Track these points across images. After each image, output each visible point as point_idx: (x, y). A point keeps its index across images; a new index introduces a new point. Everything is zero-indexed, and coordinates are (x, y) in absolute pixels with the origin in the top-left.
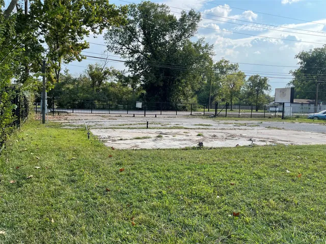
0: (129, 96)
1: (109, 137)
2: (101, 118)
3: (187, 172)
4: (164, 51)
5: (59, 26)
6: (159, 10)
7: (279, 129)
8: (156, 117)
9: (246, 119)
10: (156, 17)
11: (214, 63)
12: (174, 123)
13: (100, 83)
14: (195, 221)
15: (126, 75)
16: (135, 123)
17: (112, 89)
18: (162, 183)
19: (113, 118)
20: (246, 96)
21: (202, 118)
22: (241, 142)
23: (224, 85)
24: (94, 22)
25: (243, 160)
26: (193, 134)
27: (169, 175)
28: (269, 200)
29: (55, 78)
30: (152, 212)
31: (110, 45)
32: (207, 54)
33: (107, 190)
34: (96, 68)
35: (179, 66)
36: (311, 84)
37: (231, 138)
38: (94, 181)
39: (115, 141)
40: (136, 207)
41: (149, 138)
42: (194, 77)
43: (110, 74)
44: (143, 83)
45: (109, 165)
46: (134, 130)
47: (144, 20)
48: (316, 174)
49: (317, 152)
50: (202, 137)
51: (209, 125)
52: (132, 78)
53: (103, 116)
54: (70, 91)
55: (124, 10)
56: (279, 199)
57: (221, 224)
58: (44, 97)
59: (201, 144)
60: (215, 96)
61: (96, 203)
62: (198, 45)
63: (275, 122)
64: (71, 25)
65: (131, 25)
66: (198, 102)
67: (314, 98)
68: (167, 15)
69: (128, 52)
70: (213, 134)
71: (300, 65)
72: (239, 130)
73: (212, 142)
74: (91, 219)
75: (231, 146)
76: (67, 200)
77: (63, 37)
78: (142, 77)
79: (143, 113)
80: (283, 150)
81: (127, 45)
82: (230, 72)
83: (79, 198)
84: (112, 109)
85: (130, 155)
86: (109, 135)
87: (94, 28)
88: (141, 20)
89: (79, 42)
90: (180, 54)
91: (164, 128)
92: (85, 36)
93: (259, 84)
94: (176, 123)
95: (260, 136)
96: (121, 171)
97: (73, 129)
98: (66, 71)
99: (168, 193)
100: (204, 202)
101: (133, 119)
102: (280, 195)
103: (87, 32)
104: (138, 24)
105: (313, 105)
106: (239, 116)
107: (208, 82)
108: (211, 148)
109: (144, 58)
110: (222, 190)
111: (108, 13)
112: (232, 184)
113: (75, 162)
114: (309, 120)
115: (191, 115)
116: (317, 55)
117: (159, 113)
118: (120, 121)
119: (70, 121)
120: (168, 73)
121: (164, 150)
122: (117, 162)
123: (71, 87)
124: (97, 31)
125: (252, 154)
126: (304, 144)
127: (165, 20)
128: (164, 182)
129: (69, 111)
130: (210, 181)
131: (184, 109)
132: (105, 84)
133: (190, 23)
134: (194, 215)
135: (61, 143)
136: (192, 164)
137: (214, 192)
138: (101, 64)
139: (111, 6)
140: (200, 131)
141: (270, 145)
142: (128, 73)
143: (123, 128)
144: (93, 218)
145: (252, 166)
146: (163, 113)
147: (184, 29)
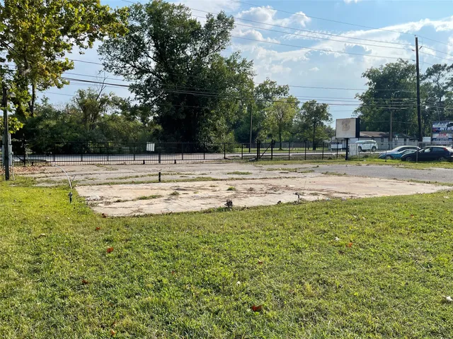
0: (139, 133)
1: (102, 198)
2: (95, 167)
3: (202, 246)
4: (184, 71)
5: (25, 37)
6: (176, 12)
7: (339, 175)
8: (175, 163)
10: (172, 22)
11: (256, 85)
12: (199, 173)
13: (96, 116)
14: (201, 322)
15: (132, 105)
16: (143, 174)
17: (112, 124)
18: (165, 266)
19: (113, 167)
20: (300, 129)
21: (240, 162)
22: (285, 197)
23: (270, 114)
24: (79, 32)
25: (282, 225)
26: (223, 187)
27: (176, 253)
28: (304, 283)
29: (27, 111)
30: (144, 311)
31: (107, 62)
32: (245, 73)
33: (84, 283)
34: (90, 95)
35: (206, 91)
36: (383, 112)
37: (272, 191)
38: (66, 268)
39: (110, 203)
40: (123, 306)
41: (159, 196)
42: (228, 106)
43: (109, 103)
44: (157, 115)
45: (94, 243)
46: (140, 186)
47: (154, 27)
48: (372, 241)
49: (379, 208)
50: (234, 192)
51: (247, 173)
52: (141, 108)
53: (98, 165)
54: (51, 129)
55: (122, 14)
56: (318, 281)
57: (234, 324)
58: (7, 141)
59: (229, 203)
60: (258, 130)
61: (64, 304)
62: (232, 61)
63: (337, 165)
64: (44, 36)
65: (137, 34)
66: (236, 140)
67: (388, 130)
68: (188, 19)
69: (134, 72)
70: (249, 187)
71: (367, 87)
72: (286, 179)
73: (246, 199)
74: (53, 330)
75: (271, 204)
76: (22, 301)
77: (33, 52)
78: (155, 106)
79: (157, 158)
80: (336, 208)
81: (132, 62)
82: (277, 98)
83: (41, 297)
84: (113, 154)
85: (127, 226)
86: (102, 194)
87: (78, 40)
88: (151, 26)
89: (59, 59)
90: (208, 74)
91: (183, 181)
92: (65, 51)
93: (316, 113)
94: (202, 172)
95: (311, 187)
96: (109, 251)
97: (51, 188)
98: (45, 100)
99: (170, 282)
100: (218, 291)
101: (142, 168)
102: (319, 275)
103: (68, 46)
104: (147, 32)
105: (387, 139)
106: (289, 159)
107: (248, 111)
108: (243, 209)
109: (157, 80)
110: (246, 273)
111: (99, 18)
112: (259, 263)
113: (43, 240)
114: (380, 160)
115: (225, 158)
116: (390, 73)
117: (179, 157)
118: (122, 172)
119: (47, 175)
120: (192, 100)
121: (178, 214)
122: (106, 237)
123: (53, 123)
124: (85, 43)
125: (295, 216)
126: (367, 197)
127: (185, 27)
128: (168, 264)
129: (48, 159)
130: (231, 259)
131: (215, 150)
132: (103, 117)
133: (220, 30)
134: (201, 312)
135: (28, 211)
136: (212, 235)
137: (234, 276)
138: (96, 90)
139: (103, 8)
140: (233, 182)
141: (323, 200)
142: (135, 102)
143: (125, 183)
144: (56, 327)
145: (291, 234)
146: (186, 156)
147: (211, 39)
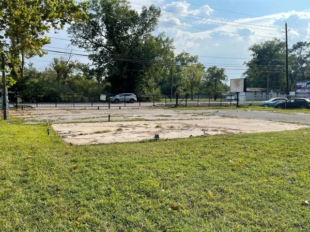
0: (95, 88)
1: (70, 132)
2: (65, 111)
3: (138, 166)
4: (126, 45)
5: (17, 21)
6: (121, 5)
7: (232, 117)
8: (120, 108)
9: (204, 108)
10: (118, 12)
11: (176, 56)
12: (136, 115)
13: (66, 76)
14: (138, 217)
15: (91, 68)
16: (98, 116)
17: (77, 82)
18: (113, 179)
19: (78, 111)
20: (205, 86)
21: (164, 108)
22: (195, 132)
23: (185, 76)
24: (54, 18)
25: (193, 151)
26: (152, 125)
27: (121, 170)
28: (208, 191)
29: (18, 72)
30: (98, 210)
31: (74, 39)
32: (168, 47)
33: (58, 190)
34: (61, 61)
35: (141, 59)
36: (262, 75)
37: (186, 128)
38: (45, 179)
39: (75, 136)
40: (84, 206)
41: (109, 131)
42: (156, 70)
43: (74, 67)
44: (108, 76)
45: (65, 163)
46: (96, 124)
47: (106, 15)
48: (254, 162)
49: (259, 140)
50: (160, 129)
51: (169, 116)
52: (96, 71)
53: (67, 110)
54: (35, 85)
55: (84, 5)
56: (217, 190)
57: (160, 218)
58: (5, 93)
59: (157, 136)
60: (177, 86)
61: (44, 204)
62: (159, 39)
63: (230, 110)
64: (30, 21)
65: (94, 19)
66: (161, 93)
67: (266, 87)
68: (129, 10)
69: (92, 46)
70: (170, 125)
71: (253, 57)
72: (196, 120)
73: (168, 134)
74: (36, 222)
75: (185, 137)
76: (15, 202)
77: (22, 32)
78: (106, 69)
79: (107, 105)
80: (230, 140)
81: (90, 39)
82: (190, 64)
83: (28, 200)
84: (77, 102)
85: (87, 151)
86: (70, 130)
87: (54, 24)
88: (104, 14)
89: (40, 37)
90: (143, 47)
91: (126, 121)
92: (45, 31)
93: (217, 75)
94: (138, 115)
95: (213, 125)
96: (75, 168)
97: (35, 125)
98: (31, 65)
99: (116, 190)
100: (149, 196)
101: (97, 112)
102: (218, 186)
103: (47, 28)
104: (101, 19)
105: (265, 93)
106: (198, 106)
107: (170, 73)
108: (166, 140)
109: (107, 52)
110: (168, 184)
111: (68, 8)
112: (177, 177)
113: (29, 161)
114: (260, 107)
115: (154, 105)
116: (268, 48)
117: (122, 105)
118: (84, 114)
119: (33, 116)
120: (131, 65)
121: (122, 143)
122: (72, 159)
123: (36, 81)
124: (58, 26)
125: (201, 145)
126: (251, 132)
127: (127, 15)
128: (115, 178)
129: (33, 105)
130: (158, 175)
131: (147, 100)
132: (71, 77)
133: (151, 18)
134: (137, 210)
135: (19, 140)
136: (145, 158)
137: (160, 186)
138: (66, 58)
139: (71, 2)
140: (160, 122)
141: (221, 135)
142: (93, 66)
143: (85, 122)
144: (38, 220)
145: (199, 158)
146: (127, 104)
147: (145, 23)
